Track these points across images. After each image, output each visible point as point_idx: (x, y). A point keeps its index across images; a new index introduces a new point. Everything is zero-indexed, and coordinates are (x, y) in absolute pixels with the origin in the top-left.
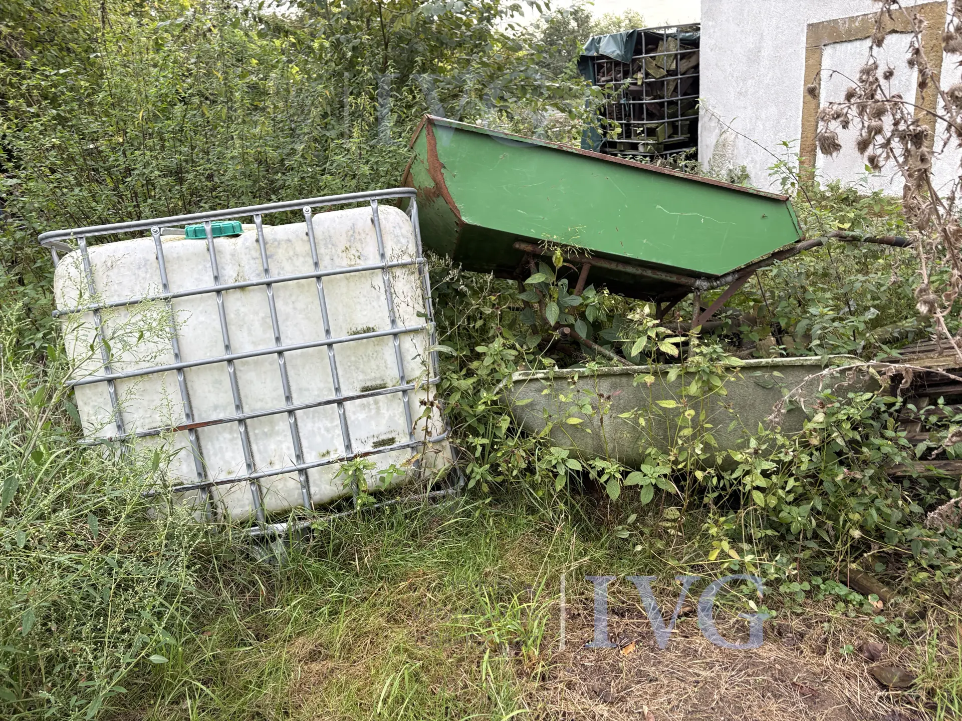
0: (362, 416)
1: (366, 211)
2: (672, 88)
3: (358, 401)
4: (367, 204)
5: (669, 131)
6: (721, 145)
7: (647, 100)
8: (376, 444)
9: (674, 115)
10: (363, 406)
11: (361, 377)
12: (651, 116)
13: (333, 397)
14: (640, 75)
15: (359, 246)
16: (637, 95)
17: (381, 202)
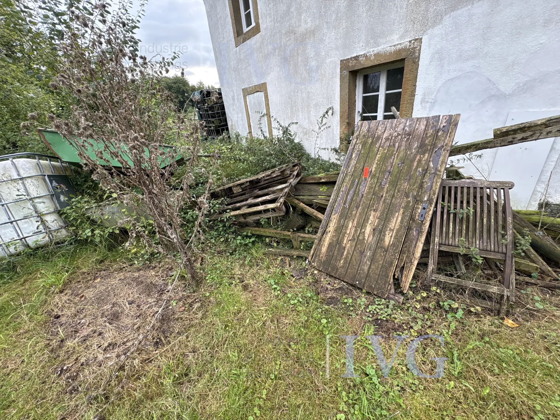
0: (26, 225)
1: (9, 162)
2: (217, 108)
3: (23, 221)
4: (8, 159)
5: (219, 122)
6: (232, 125)
7: (210, 112)
8: (33, 233)
9: (220, 116)
10: (26, 223)
11: (22, 213)
12: (213, 117)
13: (8, 221)
14: (206, 105)
15: (9, 173)
16: (207, 111)
17: (14, 158)
